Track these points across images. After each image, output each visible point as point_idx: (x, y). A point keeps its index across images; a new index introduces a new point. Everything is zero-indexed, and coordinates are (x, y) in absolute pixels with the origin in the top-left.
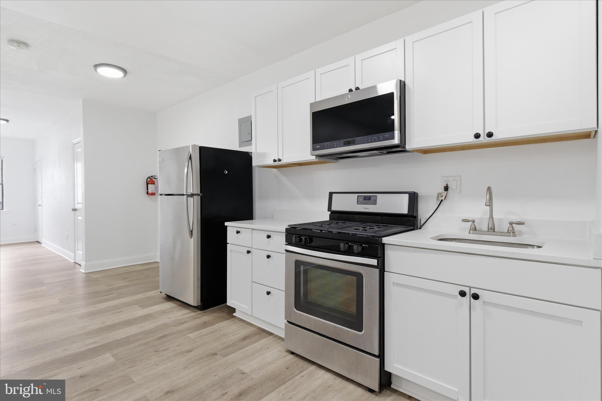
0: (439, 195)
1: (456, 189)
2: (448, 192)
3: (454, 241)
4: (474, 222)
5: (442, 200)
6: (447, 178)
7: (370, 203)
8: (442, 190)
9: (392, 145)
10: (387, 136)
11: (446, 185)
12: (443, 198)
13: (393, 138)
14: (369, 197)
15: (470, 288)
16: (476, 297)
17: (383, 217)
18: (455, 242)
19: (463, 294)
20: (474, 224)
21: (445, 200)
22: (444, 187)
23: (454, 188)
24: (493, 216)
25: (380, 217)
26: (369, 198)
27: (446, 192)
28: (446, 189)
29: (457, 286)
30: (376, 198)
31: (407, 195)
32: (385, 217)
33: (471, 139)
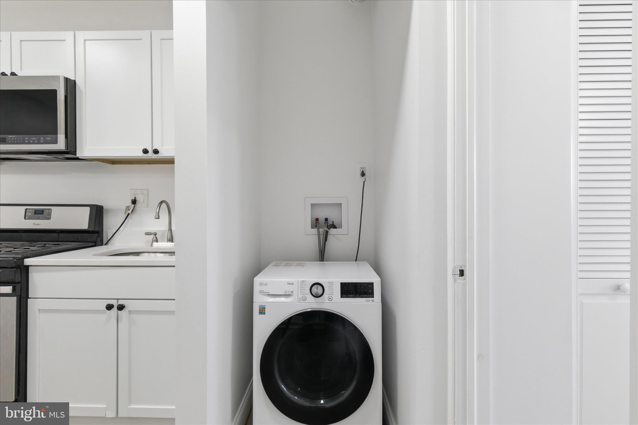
0: (128, 208)
1: (144, 202)
2: (136, 205)
3: (131, 255)
4: (155, 234)
5: (129, 214)
6: (135, 191)
7: (43, 218)
8: (129, 203)
9: (58, 151)
10: (49, 138)
11: (135, 198)
12: (130, 212)
13: (55, 142)
14: (42, 210)
15: (118, 299)
16: (121, 308)
17: (59, 234)
18: (133, 256)
19: (109, 307)
20: (156, 236)
21: (132, 213)
22: (132, 200)
23: (141, 201)
24: (171, 228)
25: (57, 234)
26: (41, 212)
27: (133, 205)
28: (134, 202)
29: (106, 300)
30: (50, 212)
31: (88, 209)
32: (62, 234)
33: (140, 154)
